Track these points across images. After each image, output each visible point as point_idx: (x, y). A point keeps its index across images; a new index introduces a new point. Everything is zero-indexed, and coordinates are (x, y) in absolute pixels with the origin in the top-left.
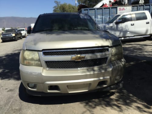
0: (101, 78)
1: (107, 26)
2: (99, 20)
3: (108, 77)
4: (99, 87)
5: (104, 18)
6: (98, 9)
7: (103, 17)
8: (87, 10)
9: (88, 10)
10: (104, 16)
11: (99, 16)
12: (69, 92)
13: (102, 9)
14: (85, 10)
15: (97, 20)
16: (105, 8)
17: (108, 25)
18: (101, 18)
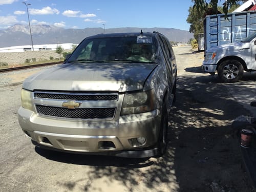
0: (101, 137)
1: (237, 48)
2: (239, 35)
3: (113, 137)
4: (102, 149)
5: (250, 31)
6: (237, 15)
7: (248, 29)
8: (217, 17)
9: (219, 17)
10: (250, 27)
11: (239, 28)
12: (65, 149)
13: (246, 14)
14: (211, 18)
15: (235, 35)
16: (251, 13)
17: (240, 45)
18: (242, 31)
